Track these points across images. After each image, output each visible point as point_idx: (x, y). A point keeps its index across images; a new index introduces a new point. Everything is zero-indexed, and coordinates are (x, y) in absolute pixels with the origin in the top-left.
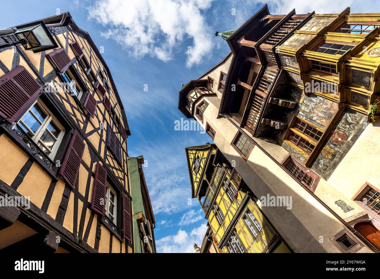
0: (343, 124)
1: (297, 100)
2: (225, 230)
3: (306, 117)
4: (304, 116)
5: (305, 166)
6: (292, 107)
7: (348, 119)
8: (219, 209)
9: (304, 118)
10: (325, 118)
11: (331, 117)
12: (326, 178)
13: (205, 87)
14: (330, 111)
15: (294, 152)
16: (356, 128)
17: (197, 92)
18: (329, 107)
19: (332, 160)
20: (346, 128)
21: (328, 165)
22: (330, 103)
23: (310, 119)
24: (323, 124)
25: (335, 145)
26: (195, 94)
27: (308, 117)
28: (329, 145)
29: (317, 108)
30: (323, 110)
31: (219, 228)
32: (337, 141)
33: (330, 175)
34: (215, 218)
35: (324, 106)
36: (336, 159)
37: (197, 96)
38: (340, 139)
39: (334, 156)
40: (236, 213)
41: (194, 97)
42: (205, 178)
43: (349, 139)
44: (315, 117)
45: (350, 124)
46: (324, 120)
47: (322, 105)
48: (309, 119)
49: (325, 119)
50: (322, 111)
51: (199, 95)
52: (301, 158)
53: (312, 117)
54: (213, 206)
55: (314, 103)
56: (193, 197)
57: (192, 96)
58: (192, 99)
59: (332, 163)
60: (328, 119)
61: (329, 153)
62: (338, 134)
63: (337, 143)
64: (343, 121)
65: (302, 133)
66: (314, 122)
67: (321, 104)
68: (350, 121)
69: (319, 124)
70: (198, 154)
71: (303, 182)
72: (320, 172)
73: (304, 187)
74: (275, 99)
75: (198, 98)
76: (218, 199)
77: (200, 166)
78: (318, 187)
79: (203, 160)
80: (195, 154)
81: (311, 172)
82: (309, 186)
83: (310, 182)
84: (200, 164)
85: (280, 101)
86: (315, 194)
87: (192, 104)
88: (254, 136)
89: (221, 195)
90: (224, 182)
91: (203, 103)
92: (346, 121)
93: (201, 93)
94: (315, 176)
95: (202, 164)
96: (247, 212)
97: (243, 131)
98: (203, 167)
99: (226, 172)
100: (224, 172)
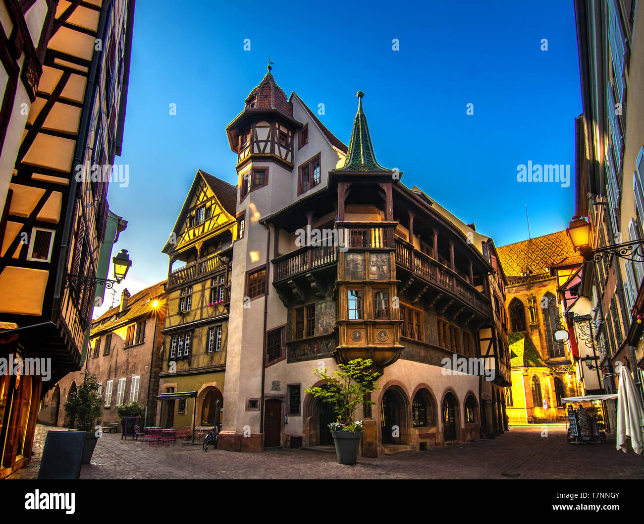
1: (326, 295)
2: (182, 323)
4: (318, 311)
5: (285, 343)
8: (190, 297)
9: (317, 313)
10: (324, 329)
11: (326, 332)
12: (288, 362)
13: (290, 134)
15: (290, 326)
16: (327, 353)
17: (270, 139)
19: (301, 355)
20: (324, 347)
21: (297, 356)
23: (318, 318)
24: (319, 331)
25: (311, 350)
26: (265, 139)
27: (319, 315)
28: (309, 346)
31: (175, 315)
32: (314, 349)
33: (292, 362)
34: (178, 301)
35: (331, 322)
36: (303, 357)
37: (265, 149)
38: (315, 349)
39: (304, 355)
40: (207, 318)
41: (260, 144)
43: (319, 355)
44: (321, 321)
45: (327, 347)
46: (322, 329)
47: (331, 319)
50: (327, 323)
51: (268, 151)
52: (289, 335)
53: (320, 319)
54: (186, 287)
55: (330, 311)
56: (166, 251)
57: (259, 139)
59: (299, 357)
60: (324, 331)
61: (304, 350)
62: (318, 346)
63: (312, 350)
64: (327, 342)
65: (307, 319)
66: (318, 323)
68: (329, 346)
69: (318, 328)
70: (212, 205)
71: (268, 356)
72: (289, 355)
73: (264, 360)
74: (313, 278)
75: (263, 155)
76: (197, 287)
77: (204, 224)
78: (275, 365)
79: (213, 222)
80: (208, 200)
81: (285, 350)
82: (269, 361)
83: (275, 357)
84: (205, 222)
85: (313, 284)
86: (266, 369)
87: (250, 155)
88: (273, 284)
89: (204, 286)
90: (218, 277)
91: (264, 172)
92: (328, 344)
93: (273, 150)
94: (284, 355)
95: (207, 224)
96: (218, 327)
97: (269, 269)
98: (206, 230)
99: (226, 271)
100: (225, 269)
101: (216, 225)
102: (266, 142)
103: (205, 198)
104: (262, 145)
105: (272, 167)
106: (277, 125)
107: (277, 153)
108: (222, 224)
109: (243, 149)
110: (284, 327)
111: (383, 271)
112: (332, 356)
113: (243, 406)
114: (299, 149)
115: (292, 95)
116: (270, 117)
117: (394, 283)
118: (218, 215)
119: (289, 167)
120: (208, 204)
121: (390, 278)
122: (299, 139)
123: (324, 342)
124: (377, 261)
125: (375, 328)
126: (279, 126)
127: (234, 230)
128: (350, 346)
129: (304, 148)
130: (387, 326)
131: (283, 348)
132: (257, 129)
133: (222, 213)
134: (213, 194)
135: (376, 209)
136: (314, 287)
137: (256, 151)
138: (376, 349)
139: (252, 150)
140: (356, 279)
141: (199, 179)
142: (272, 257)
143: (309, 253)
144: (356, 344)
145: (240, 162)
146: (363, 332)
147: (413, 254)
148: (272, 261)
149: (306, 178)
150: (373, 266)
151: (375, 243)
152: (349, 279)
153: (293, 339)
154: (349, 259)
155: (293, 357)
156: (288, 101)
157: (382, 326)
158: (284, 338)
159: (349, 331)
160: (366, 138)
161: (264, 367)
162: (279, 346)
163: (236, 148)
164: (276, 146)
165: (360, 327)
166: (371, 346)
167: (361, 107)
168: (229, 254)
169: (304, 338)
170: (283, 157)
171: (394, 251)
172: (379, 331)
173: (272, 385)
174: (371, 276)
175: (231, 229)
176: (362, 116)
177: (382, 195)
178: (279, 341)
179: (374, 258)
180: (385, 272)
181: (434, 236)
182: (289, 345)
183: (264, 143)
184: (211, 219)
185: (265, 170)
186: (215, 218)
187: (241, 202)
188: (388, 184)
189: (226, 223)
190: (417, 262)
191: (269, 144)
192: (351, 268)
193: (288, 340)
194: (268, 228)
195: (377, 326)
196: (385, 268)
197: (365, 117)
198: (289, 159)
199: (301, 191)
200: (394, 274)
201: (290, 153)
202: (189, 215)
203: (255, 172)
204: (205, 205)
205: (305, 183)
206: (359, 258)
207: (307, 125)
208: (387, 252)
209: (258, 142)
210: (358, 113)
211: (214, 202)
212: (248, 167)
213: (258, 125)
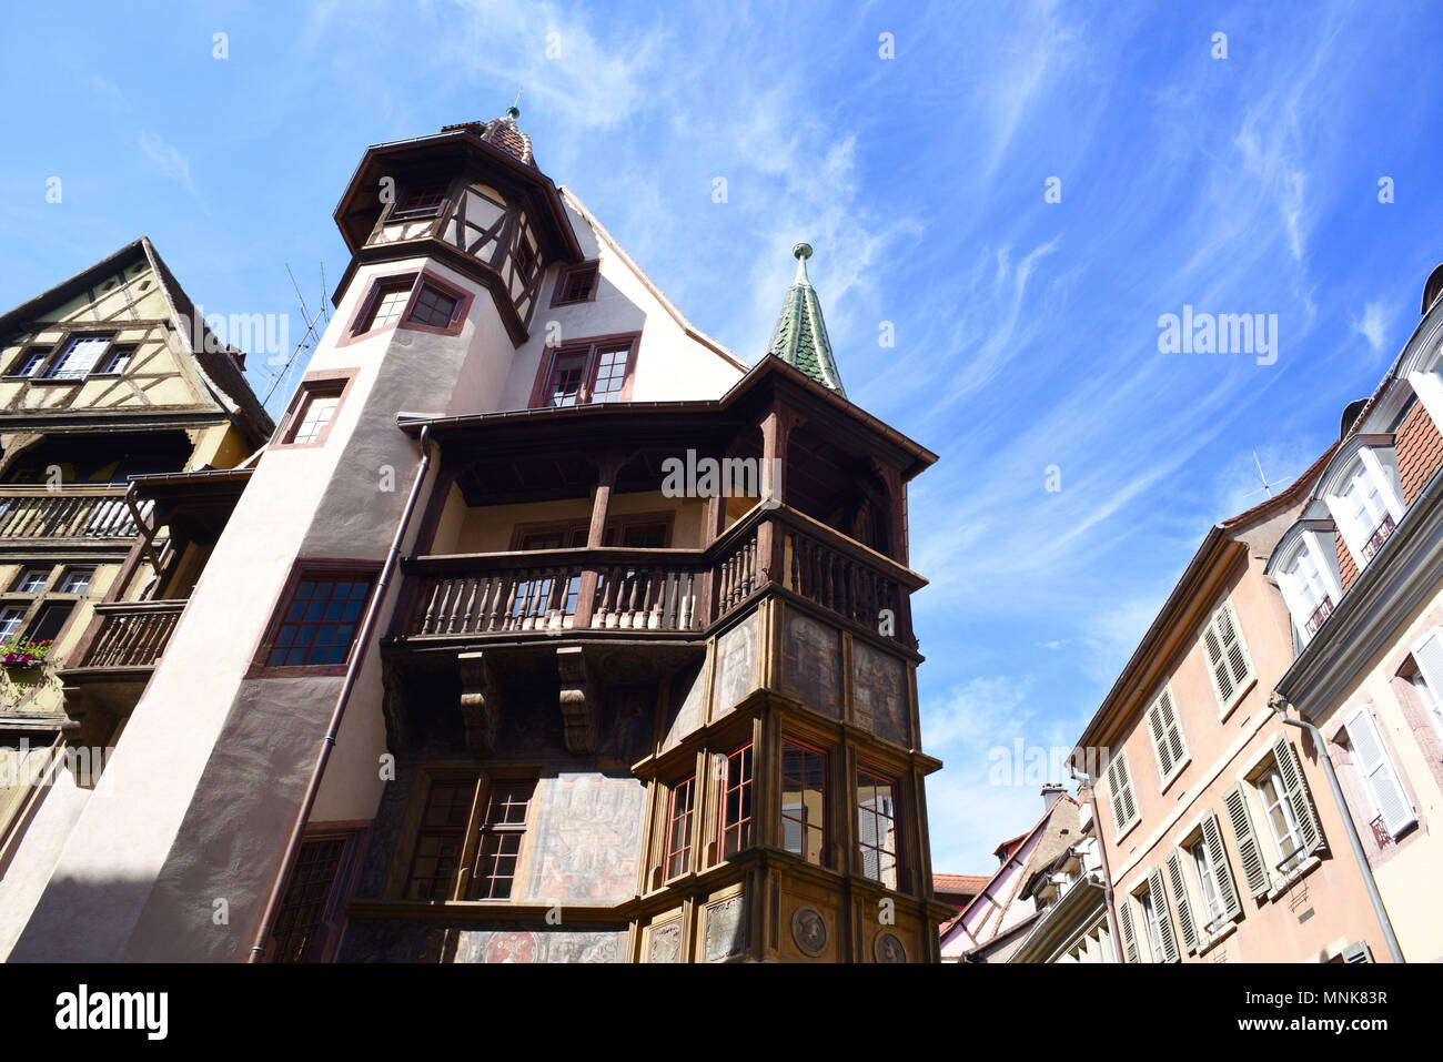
0: (569, 943)
1: (604, 749)
3: (550, 813)
4: (551, 802)
5: (347, 905)
6: (571, 742)
7: (589, 949)
10: (570, 877)
11: (578, 895)
13: (539, 261)
14: (599, 882)
15: (384, 835)
17: (498, 235)
18: (617, 871)
20: (556, 956)
22: (627, 868)
23: (547, 830)
24: (543, 883)
26: (487, 228)
27: (553, 821)
29: (597, 832)
30: (595, 858)
35: (612, 856)
37: (477, 246)
41: (468, 230)
44: (560, 843)
47: (611, 844)
48: (547, 824)
49: (564, 882)
50: (591, 857)
51: (485, 254)
52: (374, 874)
53: (557, 834)
55: (611, 814)
58: (452, 224)
60: (568, 889)
62: (526, 947)
64: (578, 939)
65: (480, 824)
66: (540, 849)
67: (617, 840)
69: (540, 871)
70: (147, 339)
75: (467, 258)
77: (81, 384)
79: (124, 389)
80: (137, 324)
84: (90, 378)
85: (570, 696)
87: (427, 236)
91: (456, 301)
93: (498, 260)
95: (94, 388)
98: (80, 404)
101: (135, 401)
102: (487, 236)
103: (126, 316)
104: (471, 236)
105: (483, 300)
106: (523, 220)
107: (505, 274)
108: (164, 408)
109: (401, 218)
110: (359, 831)
111: (887, 713)
114: (554, 303)
118: (161, 378)
120: (126, 336)
121: (908, 745)
122: (559, 285)
123: (563, 939)
124: (871, 672)
126: (526, 221)
132: (470, 193)
133: (179, 375)
134: (170, 314)
139: (440, 231)
140: (814, 708)
143: (586, 575)
148: (403, 563)
150: (862, 686)
153: (391, 895)
154: (795, 632)
158: (348, 879)
164: (509, 260)
169: (454, 900)
170: (514, 297)
171: (916, 662)
174: (858, 716)
175: (194, 432)
179: (864, 659)
180: (896, 719)
183: (481, 235)
184: (120, 378)
185: (464, 296)
186: (142, 383)
187: (344, 344)
188: (892, 471)
189: (183, 407)
191: (493, 244)
192: (801, 665)
193: (364, 892)
196: (892, 704)
198: (522, 313)
201: (528, 300)
203: (426, 287)
204: (112, 333)
206: (824, 641)
207: (594, 265)
208: (900, 656)
209: (462, 222)
211: (156, 334)
212: (416, 265)
213: (473, 186)
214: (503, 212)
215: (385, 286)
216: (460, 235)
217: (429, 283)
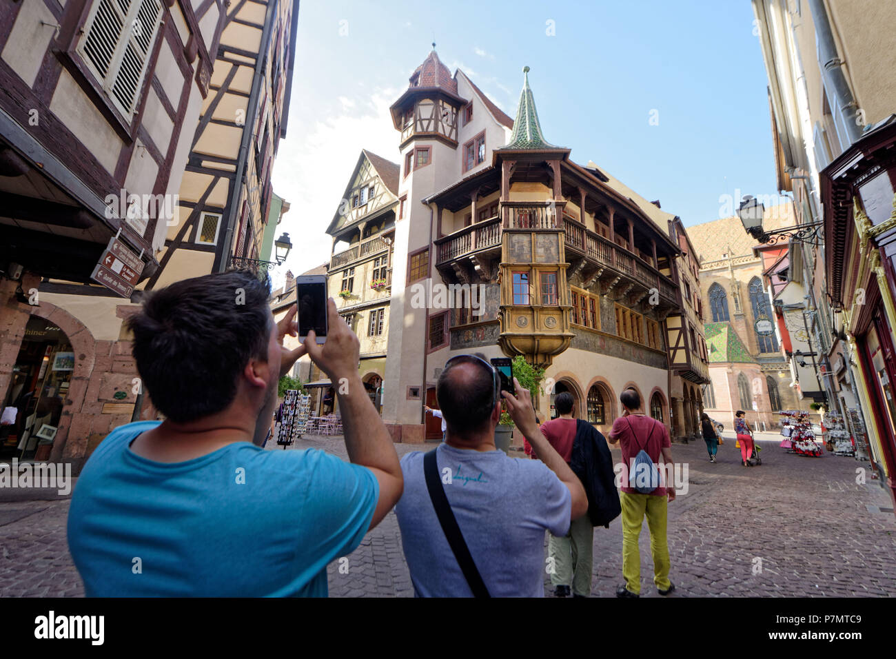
5: (449, 329)
8: (352, 279)
12: (452, 349)
14: (494, 314)
15: (454, 311)
16: (492, 340)
17: (434, 116)
19: (465, 342)
20: (489, 333)
21: (461, 342)
24: (484, 316)
26: (429, 117)
28: (473, 332)
29: (493, 301)
32: (478, 336)
33: (456, 349)
34: (340, 283)
35: (496, 307)
36: (467, 344)
37: (428, 126)
38: (480, 335)
39: (468, 341)
40: (369, 301)
41: (423, 122)
42: (361, 227)
43: (483, 342)
45: (492, 334)
46: (487, 314)
47: (496, 304)
51: (431, 129)
52: (453, 320)
56: (329, 231)
57: (422, 117)
58: (418, 122)
59: (463, 344)
61: (468, 336)
62: (483, 333)
63: (476, 336)
64: (492, 328)
68: (494, 332)
70: (375, 184)
71: (430, 342)
72: (453, 341)
73: (426, 346)
74: (477, 260)
75: (426, 134)
76: (359, 270)
77: (367, 204)
78: (437, 352)
79: (376, 202)
80: (372, 179)
81: (447, 336)
82: (432, 347)
83: (437, 344)
84: (368, 202)
85: (477, 267)
86: (428, 356)
87: (413, 134)
88: (437, 266)
89: (366, 269)
90: (381, 259)
91: (427, 151)
92: (493, 330)
93: (436, 128)
94: (447, 341)
95: (370, 204)
96: (379, 310)
97: (431, 250)
98: (369, 210)
99: (389, 252)
100: (387, 251)
101: (379, 205)
102: (429, 120)
103: (369, 178)
104: (425, 123)
105: (436, 145)
106: (441, 102)
107: (440, 131)
108: (385, 204)
109: (406, 128)
110: (448, 312)
111: (551, 253)
112: (498, 344)
113: (404, 393)
114: (464, 125)
115: (457, 72)
116: (435, 95)
117: (564, 266)
118: (382, 195)
119: (454, 145)
120: (371, 185)
121: (559, 261)
122: (464, 115)
123: (489, 328)
124: (544, 242)
125: (543, 314)
126: (443, 103)
127: (397, 210)
128: (516, 333)
129: (469, 125)
130: (555, 312)
131: (446, 334)
132: (420, 107)
133: (385, 192)
134: (377, 173)
135: (545, 187)
136: (479, 270)
137: (419, 129)
138: (543, 336)
139: (415, 129)
140: (521, 262)
141: (363, 158)
142: (435, 238)
143: (473, 234)
144: (522, 331)
145: (404, 141)
146: (529, 318)
147: (585, 234)
148: (434, 242)
149: (471, 155)
150: (540, 248)
151: (542, 223)
152: (513, 261)
153: (457, 324)
154: (514, 241)
155: (456, 343)
156: (452, 77)
157: (550, 312)
158: (447, 324)
159: (514, 316)
160: (532, 113)
161: (426, 354)
162: (442, 332)
163: (399, 125)
164: (440, 123)
165: (524, 312)
166: (538, 332)
167: (527, 82)
168: (391, 235)
169: (468, 323)
170: (447, 135)
171: (564, 232)
172: (548, 316)
173: (434, 373)
174: (538, 258)
175: (394, 209)
176: (529, 91)
177: (550, 173)
178: (442, 327)
179: (541, 239)
180: (554, 254)
181: (609, 215)
182: (453, 330)
183: (428, 121)
184: (374, 199)
185: (428, 148)
186: (378, 198)
187: (404, 182)
188: (556, 161)
189: (389, 202)
190: (590, 243)
191: (433, 122)
192: (516, 251)
193: (452, 325)
194: (431, 208)
195: (545, 312)
196: (553, 250)
197: (531, 93)
198: (453, 137)
199: (466, 169)
200: (563, 256)
201: (454, 130)
202: (352, 195)
203: (418, 151)
204: (368, 185)
205: (470, 161)
206: (525, 239)
207: (472, 102)
208: (556, 233)
209: (421, 120)
210: (525, 88)
211: (377, 181)
212: (412, 146)
213: (421, 103)
214: (432, 107)
215: (409, 155)
216: (421, 124)
217: (419, 149)
